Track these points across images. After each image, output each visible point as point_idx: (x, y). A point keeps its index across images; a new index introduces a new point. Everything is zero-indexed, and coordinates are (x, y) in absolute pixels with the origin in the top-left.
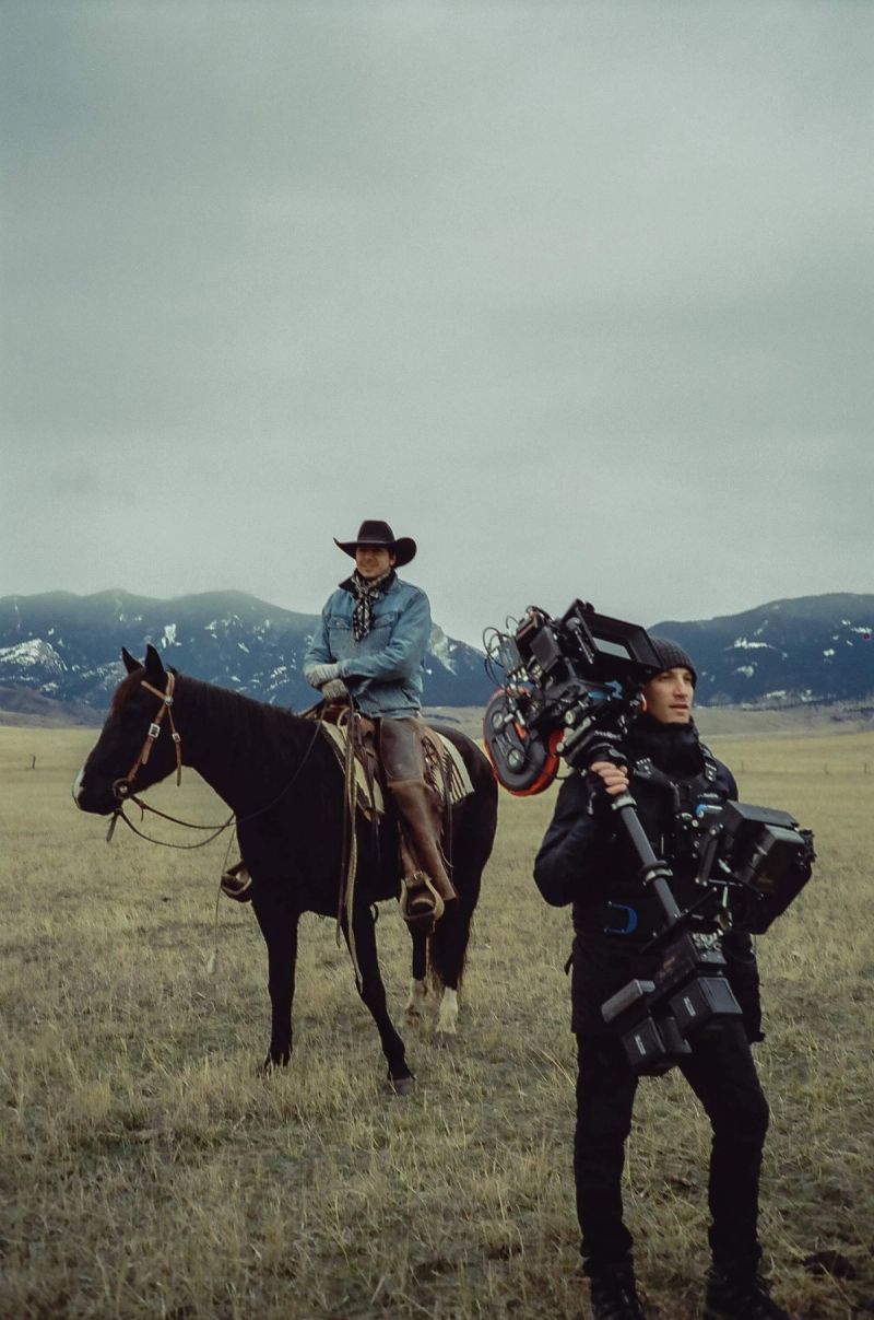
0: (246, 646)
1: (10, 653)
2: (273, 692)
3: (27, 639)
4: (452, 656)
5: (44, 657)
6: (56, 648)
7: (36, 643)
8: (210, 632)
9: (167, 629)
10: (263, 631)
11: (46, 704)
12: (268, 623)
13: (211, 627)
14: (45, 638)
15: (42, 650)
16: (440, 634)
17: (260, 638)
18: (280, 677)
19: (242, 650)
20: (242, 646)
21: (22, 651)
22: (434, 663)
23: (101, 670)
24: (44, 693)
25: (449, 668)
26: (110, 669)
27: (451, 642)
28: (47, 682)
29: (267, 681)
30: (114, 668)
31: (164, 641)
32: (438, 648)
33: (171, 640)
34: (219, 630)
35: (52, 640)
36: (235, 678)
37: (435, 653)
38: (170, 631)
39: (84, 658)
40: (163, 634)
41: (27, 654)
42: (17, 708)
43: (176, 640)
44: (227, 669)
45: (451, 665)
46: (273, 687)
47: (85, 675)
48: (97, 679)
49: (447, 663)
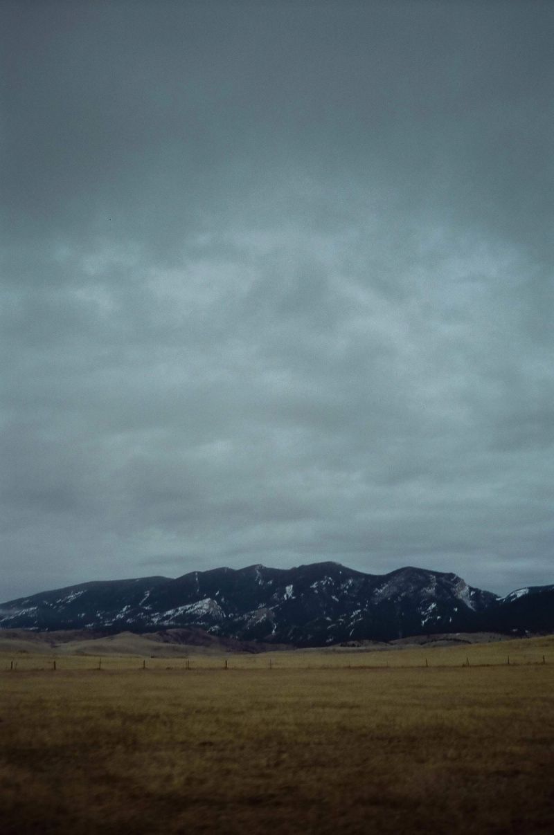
0: (337, 597)
1: (192, 607)
2: (352, 627)
3: (202, 598)
4: (472, 598)
5: (212, 609)
6: (219, 603)
7: (207, 600)
8: (313, 589)
9: (287, 588)
10: (347, 587)
11: (210, 639)
12: (350, 582)
13: (314, 586)
14: (213, 597)
15: (211, 605)
16: (463, 585)
17: (345, 592)
18: (357, 617)
19: (334, 600)
20: (334, 597)
21: (199, 606)
22: (460, 603)
23: (246, 616)
24: (211, 633)
25: (470, 607)
26: (251, 615)
27: (471, 589)
28: (213, 625)
29: (348, 620)
30: (254, 615)
31: (285, 596)
32: (462, 594)
33: (290, 595)
34: (319, 587)
35: (218, 598)
36: (328, 619)
37: (461, 597)
38: (289, 589)
39: (236, 609)
40: (285, 592)
41: (201, 608)
42: (193, 643)
43: (293, 595)
44: (325, 613)
45: (472, 605)
46: (352, 623)
47: (236, 620)
48: (243, 622)
49: (469, 604)
